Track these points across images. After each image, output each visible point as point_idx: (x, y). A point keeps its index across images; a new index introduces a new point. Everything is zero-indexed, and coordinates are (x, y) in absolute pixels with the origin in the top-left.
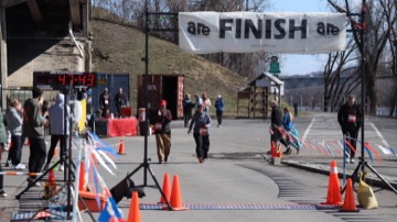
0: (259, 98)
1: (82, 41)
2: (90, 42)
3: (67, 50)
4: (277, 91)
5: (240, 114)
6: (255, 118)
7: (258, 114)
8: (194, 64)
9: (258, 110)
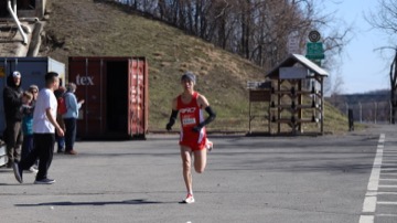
0: (287, 100)
1: (30, 23)
2: (43, 23)
3: (7, 34)
4: (318, 87)
5: (253, 129)
6: (280, 134)
7: (285, 128)
8: (197, 53)
9: (284, 120)
